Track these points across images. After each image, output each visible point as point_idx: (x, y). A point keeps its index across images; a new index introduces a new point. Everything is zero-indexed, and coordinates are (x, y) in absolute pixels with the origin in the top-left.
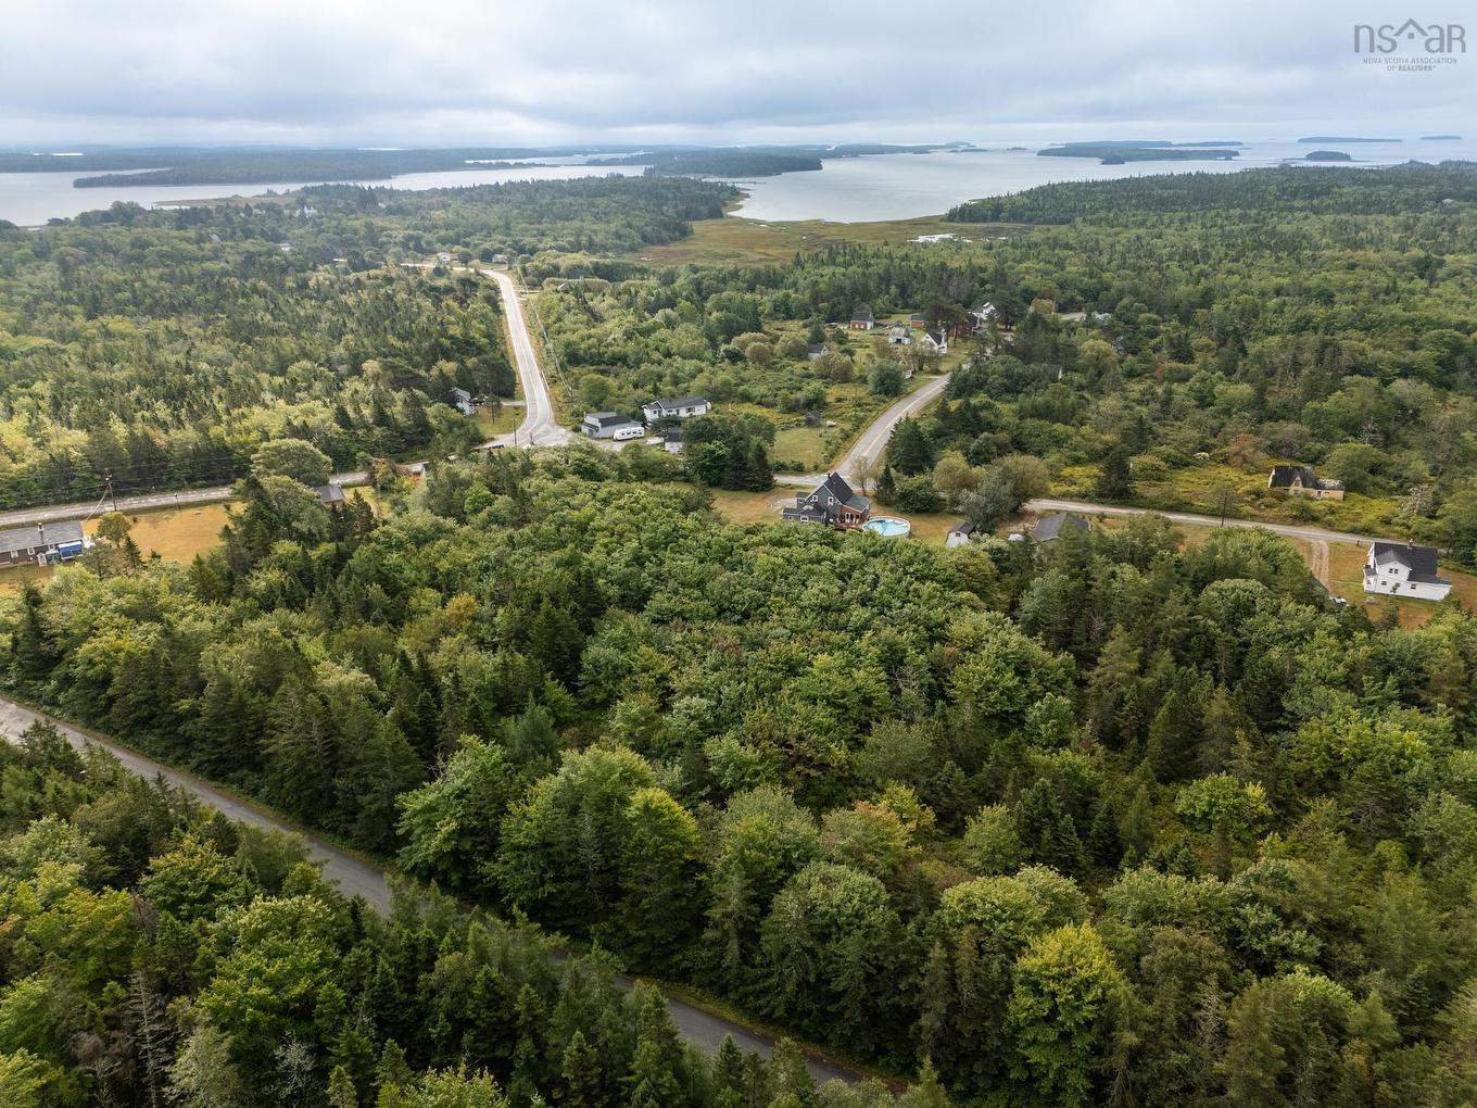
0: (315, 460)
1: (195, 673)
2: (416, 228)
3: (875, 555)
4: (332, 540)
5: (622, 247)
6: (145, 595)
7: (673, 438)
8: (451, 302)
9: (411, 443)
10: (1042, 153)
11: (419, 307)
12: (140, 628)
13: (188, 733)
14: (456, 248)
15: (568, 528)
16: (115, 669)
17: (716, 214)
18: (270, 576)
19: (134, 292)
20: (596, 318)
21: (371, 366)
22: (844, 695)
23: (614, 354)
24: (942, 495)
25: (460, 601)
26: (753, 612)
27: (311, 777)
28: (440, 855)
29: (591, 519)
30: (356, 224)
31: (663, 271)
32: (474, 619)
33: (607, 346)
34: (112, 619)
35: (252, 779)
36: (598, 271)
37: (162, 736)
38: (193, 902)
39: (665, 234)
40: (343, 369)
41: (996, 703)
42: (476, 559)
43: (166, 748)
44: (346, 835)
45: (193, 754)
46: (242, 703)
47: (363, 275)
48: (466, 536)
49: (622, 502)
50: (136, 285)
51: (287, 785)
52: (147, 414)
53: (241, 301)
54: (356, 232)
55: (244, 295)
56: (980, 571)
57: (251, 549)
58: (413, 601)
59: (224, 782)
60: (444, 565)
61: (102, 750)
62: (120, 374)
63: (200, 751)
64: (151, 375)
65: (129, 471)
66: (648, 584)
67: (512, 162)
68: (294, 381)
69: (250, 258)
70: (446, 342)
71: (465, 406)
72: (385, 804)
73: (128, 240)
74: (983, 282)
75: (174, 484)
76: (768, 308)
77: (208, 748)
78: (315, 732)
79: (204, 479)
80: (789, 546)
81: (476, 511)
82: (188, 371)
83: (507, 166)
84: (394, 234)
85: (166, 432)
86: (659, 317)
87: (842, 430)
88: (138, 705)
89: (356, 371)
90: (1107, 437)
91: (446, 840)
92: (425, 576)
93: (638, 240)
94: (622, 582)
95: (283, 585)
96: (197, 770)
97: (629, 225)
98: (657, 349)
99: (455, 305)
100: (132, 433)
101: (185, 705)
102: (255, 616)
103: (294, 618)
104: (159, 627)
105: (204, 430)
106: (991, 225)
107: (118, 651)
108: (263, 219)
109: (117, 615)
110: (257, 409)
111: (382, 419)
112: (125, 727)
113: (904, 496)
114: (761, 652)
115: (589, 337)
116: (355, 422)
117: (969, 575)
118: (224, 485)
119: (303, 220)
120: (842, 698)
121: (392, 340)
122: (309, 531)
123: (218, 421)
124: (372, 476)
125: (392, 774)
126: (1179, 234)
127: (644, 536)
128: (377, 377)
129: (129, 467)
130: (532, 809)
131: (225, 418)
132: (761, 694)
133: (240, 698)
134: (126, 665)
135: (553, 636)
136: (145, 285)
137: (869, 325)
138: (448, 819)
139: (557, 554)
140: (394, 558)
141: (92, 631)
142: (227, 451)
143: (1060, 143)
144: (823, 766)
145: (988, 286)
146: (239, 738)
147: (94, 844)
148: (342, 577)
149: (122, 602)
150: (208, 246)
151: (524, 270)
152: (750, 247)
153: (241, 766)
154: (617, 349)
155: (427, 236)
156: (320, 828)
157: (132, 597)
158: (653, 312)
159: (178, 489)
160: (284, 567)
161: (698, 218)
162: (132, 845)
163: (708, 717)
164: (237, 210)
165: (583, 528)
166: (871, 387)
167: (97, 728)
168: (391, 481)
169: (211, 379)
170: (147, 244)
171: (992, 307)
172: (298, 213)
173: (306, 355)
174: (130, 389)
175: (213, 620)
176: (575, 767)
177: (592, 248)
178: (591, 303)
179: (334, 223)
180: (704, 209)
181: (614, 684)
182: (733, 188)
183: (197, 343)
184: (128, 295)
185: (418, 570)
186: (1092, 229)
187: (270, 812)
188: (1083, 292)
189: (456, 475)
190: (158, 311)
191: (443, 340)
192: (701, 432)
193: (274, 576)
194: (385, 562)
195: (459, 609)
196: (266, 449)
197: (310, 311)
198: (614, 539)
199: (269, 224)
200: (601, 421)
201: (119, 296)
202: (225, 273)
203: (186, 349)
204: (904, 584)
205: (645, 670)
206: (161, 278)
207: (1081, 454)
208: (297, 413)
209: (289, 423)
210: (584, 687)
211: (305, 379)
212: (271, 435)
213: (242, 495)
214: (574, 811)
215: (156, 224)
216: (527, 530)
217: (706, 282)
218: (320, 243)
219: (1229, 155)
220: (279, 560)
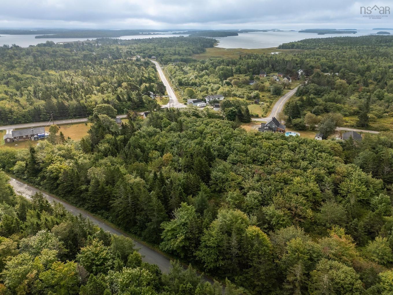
0: (112, 110)
1: (86, 177)
2: (130, 49)
3: (302, 143)
4: (122, 135)
5: (187, 54)
6: (68, 150)
7: (217, 106)
8: (143, 68)
9: (138, 107)
10: (300, 32)
11: (134, 69)
12: (67, 161)
13: (84, 197)
14: (141, 54)
15: (197, 132)
16: (60, 175)
17: (212, 46)
18: (105, 145)
19: (54, 64)
20: (185, 73)
21: (124, 84)
22: (307, 192)
23: (192, 82)
24: (307, 125)
25: (167, 155)
26: (265, 162)
27: (127, 215)
28: (179, 247)
29: (204, 130)
30: (113, 47)
31: (201, 60)
32: (172, 161)
33: (190, 80)
34: (58, 158)
35: (106, 214)
36: (182, 60)
37: (75, 197)
38: (97, 265)
39: (199, 51)
40: (116, 85)
41: (360, 196)
42: (169, 142)
43: (76, 201)
44: (140, 235)
45: (86, 204)
46: (103, 188)
47: (117, 60)
48: (165, 134)
49: (212, 125)
50: (55, 62)
51: (120, 217)
52: (62, 96)
53: (84, 67)
54: (113, 50)
55: (85, 65)
56: (339, 149)
57: (97, 137)
58: (150, 155)
59: (96, 214)
60: (159, 143)
61: (59, 204)
62: (53, 85)
63: (88, 203)
64: (62, 85)
65: (57, 113)
66: (227, 151)
67: (152, 33)
68: (103, 88)
69: (85, 56)
70: (144, 78)
71: (152, 96)
72: (155, 226)
73: (52, 50)
74: (297, 64)
75: (70, 117)
76: (234, 71)
77: (91, 202)
78: (130, 199)
79: (79, 116)
80: (272, 139)
81: (165, 127)
82: (72, 85)
83: (151, 34)
84: (124, 50)
85: (68, 101)
86: (204, 72)
87: (267, 105)
88: (67, 186)
89: (120, 85)
90: (354, 108)
91: (181, 242)
92: (153, 147)
93: (191, 53)
94: (218, 150)
95: (109, 149)
96: (87, 209)
97: (189, 49)
98: (205, 81)
99: (144, 68)
100: (58, 102)
101: (84, 187)
102: (102, 158)
103: (114, 159)
104: (73, 161)
105: (78, 101)
106: (291, 50)
107: (61, 168)
108: (87, 46)
109: (59, 157)
110: (93, 96)
111: (130, 99)
112: (63, 194)
113: (295, 125)
114: (273, 176)
115: (185, 78)
116: (122, 100)
117: (335, 151)
118: (84, 117)
119: (98, 47)
120: (307, 193)
121: (129, 78)
122: (115, 131)
123: (82, 99)
124: (129, 115)
125: (156, 215)
126: (351, 52)
127: (223, 136)
128: (126, 88)
129: (57, 111)
130: (213, 233)
131: (84, 98)
132: (277, 191)
133: (102, 186)
134: (64, 173)
135: (201, 168)
136: (57, 62)
137: (265, 76)
138: (181, 234)
139: (196, 141)
140: (143, 141)
141: (52, 162)
142: (85, 107)
143: (304, 29)
144: (305, 218)
145: (299, 65)
146: (102, 200)
147: (60, 240)
148: (127, 146)
149: (60, 152)
150: (73, 52)
151: (162, 60)
152: (223, 55)
153: (102, 209)
154: (193, 81)
155: (133, 51)
156: (130, 232)
157: (64, 151)
158: (202, 71)
159: (71, 118)
160: (109, 143)
161: (207, 47)
162: (72, 241)
163: (260, 198)
164: (80, 44)
165: (201, 133)
166: (272, 93)
167: (53, 193)
168: (135, 117)
169: (79, 87)
170: (57, 52)
171: (302, 71)
172: (96, 45)
173: (105, 81)
174: (56, 89)
175: (90, 159)
176: (224, 217)
177: (179, 54)
178: (183, 69)
179: (107, 47)
180: (209, 45)
181: (223, 185)
182: (215, 40)
183: (74, 77)
184: (53, 64)
185: (151, 144)
186: (324, 50)
187: (112, 225)
188: (328, 67)
189: (158, 115)
190: (61, 69)
191: (143, 78)
192: (226, 105)
193: (106, 145)
194: (140, 142)
195: (167, 157)
196: (98, 107)
197: (104, 69)
198: (213, 136)
199: (89, 48)
200: (193, 101)
201: (50, 65)
202: (79, 59)
203: (71, 79)
204: (315, 153)
205: (233, 180)
206: (61, 60)
207: (347, 113)
208: (105, 97)
209: (103, 100)
210: (211, 185)
211: (106, 88)
212: (98, 103)
213: (91, 120)
214: (230, 234)
215: (58, 47)
216: (184, 133)
217: (215, 63)
218: (103, 52)
219: (354, 33)
220: (107, 140)
